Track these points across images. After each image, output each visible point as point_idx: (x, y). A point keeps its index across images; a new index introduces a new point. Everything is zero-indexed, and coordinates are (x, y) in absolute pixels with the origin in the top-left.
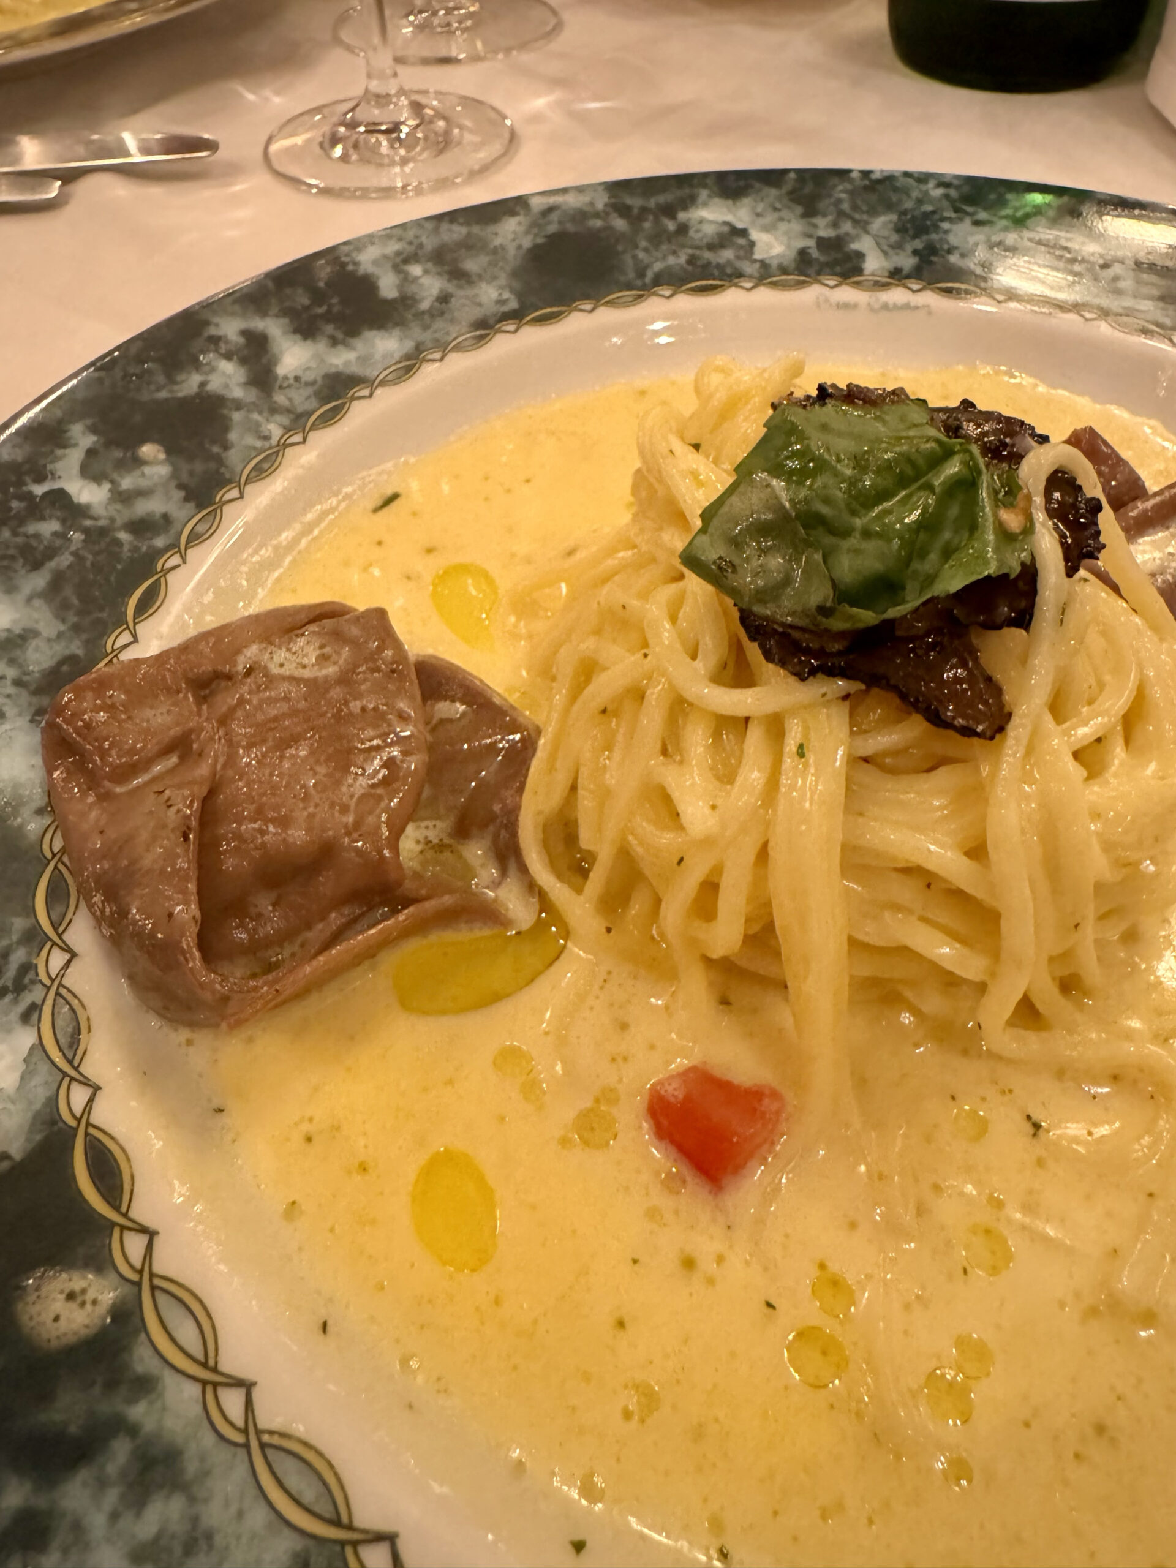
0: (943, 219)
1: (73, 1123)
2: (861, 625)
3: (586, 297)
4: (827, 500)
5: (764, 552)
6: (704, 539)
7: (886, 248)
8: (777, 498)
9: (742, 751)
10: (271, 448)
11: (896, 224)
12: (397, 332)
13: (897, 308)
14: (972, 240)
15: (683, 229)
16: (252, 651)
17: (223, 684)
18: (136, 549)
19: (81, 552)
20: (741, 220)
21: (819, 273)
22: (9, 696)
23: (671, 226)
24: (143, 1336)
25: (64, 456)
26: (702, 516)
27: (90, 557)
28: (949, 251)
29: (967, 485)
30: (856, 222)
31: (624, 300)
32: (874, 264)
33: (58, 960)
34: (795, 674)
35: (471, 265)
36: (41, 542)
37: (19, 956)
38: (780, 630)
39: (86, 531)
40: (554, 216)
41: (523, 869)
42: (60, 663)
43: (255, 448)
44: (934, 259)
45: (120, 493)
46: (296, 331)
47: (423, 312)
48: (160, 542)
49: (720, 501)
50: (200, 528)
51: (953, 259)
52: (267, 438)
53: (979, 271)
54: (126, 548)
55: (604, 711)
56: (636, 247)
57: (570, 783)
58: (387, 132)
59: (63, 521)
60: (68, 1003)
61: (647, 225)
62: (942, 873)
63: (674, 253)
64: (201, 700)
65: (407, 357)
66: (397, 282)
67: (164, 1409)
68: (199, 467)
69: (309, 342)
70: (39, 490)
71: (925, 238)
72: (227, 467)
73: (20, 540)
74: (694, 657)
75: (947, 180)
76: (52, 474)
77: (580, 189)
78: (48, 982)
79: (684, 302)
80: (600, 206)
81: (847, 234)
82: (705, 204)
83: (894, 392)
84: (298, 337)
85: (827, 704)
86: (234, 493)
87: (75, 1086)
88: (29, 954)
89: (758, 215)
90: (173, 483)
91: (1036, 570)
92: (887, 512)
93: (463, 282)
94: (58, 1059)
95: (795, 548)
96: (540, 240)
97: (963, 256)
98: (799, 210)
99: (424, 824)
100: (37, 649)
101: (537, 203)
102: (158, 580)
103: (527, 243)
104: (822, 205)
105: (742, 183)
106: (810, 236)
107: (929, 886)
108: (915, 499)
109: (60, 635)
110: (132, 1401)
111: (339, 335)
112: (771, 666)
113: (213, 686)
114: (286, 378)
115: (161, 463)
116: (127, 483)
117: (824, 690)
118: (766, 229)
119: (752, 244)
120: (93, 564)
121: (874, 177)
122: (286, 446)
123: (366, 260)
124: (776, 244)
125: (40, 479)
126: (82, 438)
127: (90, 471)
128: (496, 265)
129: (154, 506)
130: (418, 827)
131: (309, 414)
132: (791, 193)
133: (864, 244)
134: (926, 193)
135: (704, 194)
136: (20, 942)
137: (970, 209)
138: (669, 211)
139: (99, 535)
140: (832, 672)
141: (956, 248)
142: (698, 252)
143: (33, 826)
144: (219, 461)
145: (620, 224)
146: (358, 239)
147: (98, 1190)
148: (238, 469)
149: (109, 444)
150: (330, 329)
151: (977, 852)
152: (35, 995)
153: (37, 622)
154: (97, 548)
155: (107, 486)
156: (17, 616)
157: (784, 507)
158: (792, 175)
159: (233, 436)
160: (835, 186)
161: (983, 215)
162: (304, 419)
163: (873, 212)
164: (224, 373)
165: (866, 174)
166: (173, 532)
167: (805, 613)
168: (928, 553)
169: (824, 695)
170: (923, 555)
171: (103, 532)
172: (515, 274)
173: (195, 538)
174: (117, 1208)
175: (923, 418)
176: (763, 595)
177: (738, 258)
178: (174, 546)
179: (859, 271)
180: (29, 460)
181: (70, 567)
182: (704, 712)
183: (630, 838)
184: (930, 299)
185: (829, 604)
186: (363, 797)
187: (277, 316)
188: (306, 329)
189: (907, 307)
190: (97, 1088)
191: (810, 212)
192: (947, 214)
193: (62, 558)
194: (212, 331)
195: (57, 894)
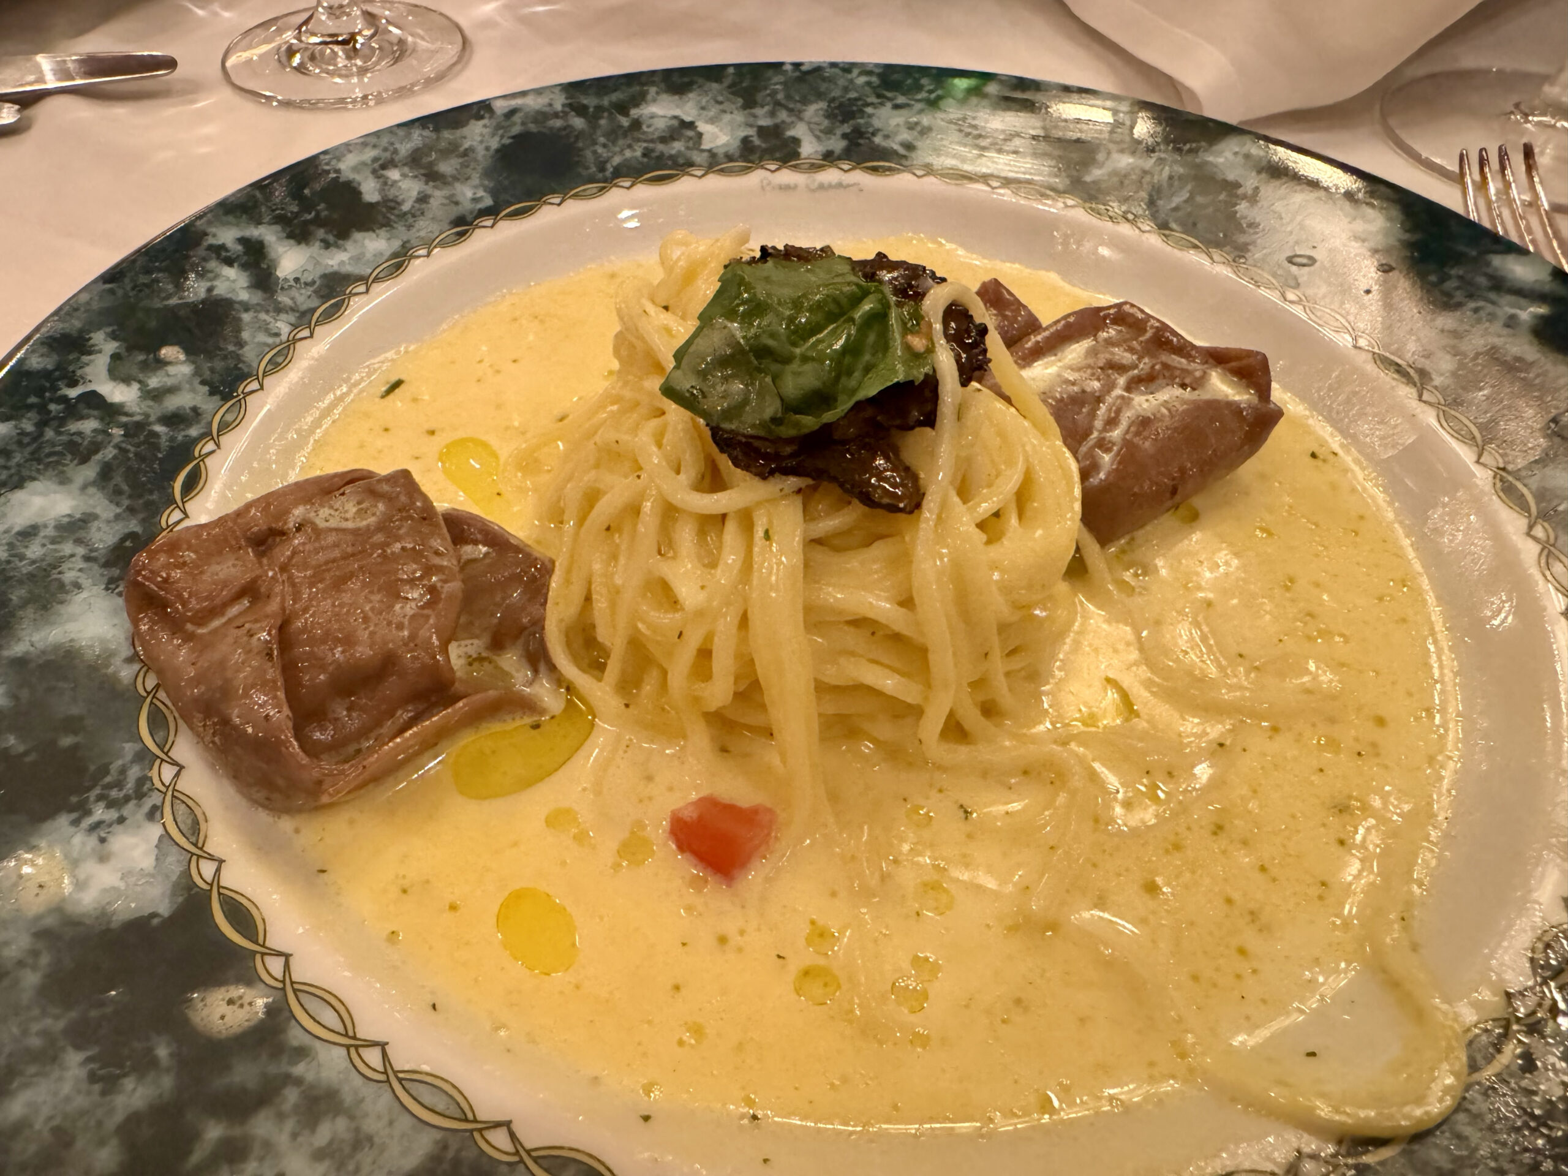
0: (868, 105)
1: (206, 887)
2: (806, 431)
3: (553, 192)
4: (773, 335)
5: (726, 379)
6: (679, 373)
7: (818, 133)
8: (733, 336)
9: (721, 542)
10: (281, 344)
11: (827, 111)
12: (383, 232)
13: (830, 186)
14: (894, 122)
15: (637, 124)
16: (298, 512)
17: (278, 539)
18: (172, 439)
19: (124, 445)
20: (689, 115)
21: (761, 159)
22: (80, 570)
23: (625, 122)
24: (293, 1022)
25: (91, 361)
26: (675, 356)
27: (132, 449)
28: (874, 134)
29: (879, 317)
30: (791, 111)
31: (588, 192)
32: (809, 148)
33: (168, 772)
34: (756, 475)
35: (446, 167)
36: (83, 438)
37: (134, 772)
38: (744, 440)
39: (124, 426)
40: (517, 118)
41: (552, 668)
42: (123, 540)
43: (268, 345)
44: (861, 141)
45: (149, 392)
46: (290, 236)
47: (405, 214)
48: (194, 432)
49: (689, 343)
50: (229, 418)
51: (877, 140)
52: (277, 335)
53: (902, 151)
54: (164, 439)
55: (608, 529)
56: (595, 143)
57: (585, 594)
58: (344, 43)
59: (102, 419)
60: (184, 802)
61: (603, 122)
62: (883, 621)
63: (630, 146)
64: (260, 555)
65: (395, 255)
66: (378, 186)
67: (319, 1065)
68: (219, 365)
69: (303, 246)
70: (73, 393)
71: (852, 122)
72: (244, 362)
73: (64, 438)
74: (678, 472)
75: (869, 68)
76: (83, 378)
77: (538, 92)
78: (163, 789)
79: (644, 192)
80: (558, 107)
81: (783, 122)
82: (654, 100)
83: (822, 250)
84: (292, 242)
85: (785, 497)
86: (255, 385)
87: (202, 862)
88: (142, 769)
89: (703, 108)
90: (197, 380)
91: (937, 381)
92: (819, 341)
93: (438, 183)
94: (182, 841)
95: (751, 375)
96: (506, 141)
97: (887, 137)
98: (740, 101)
99: (463, 643)
100: (99, 529)
101: (500, 107)
102: (197, 466)
103: (495, 144)
104: (760, 96)
105: (686, 80)
106: (751, 126)
107: (873, 633)
108: (839, 332)
109: (117, 517)
110: (294, 1062)
111: (331, 238)
112: (739, 471)
113: (270, 540)
114: (286, 280)
115: (183, 363)
116: (154, 382)
117: (781, 486)
118: (712, 121)
119: (700, 135)
120: (136, 454)
121: (804, 68)
122: (295, 341)
123: (346, 166)
124: (720, 134)
125: (73, 384)
126: (105, 345)
127: (116, 373)
128: (467, 167)
129: (183, 401)
130: (459, 646)
131: (314, 310)
132: (729, 87)
133: (799, 131)
134: (851, 81)
135: (653, 90)
136: (133, 762)
137: (889, 94)
138: (622, 108)
139: (137, 429)
140: (786, 472)
141: (878, 130)
142: (651, 145)
143: (126, 673)
144: (239, 358)
145: (578, 123)
146: (336, 148)
147: (238, 931)
148: (255, 365)
149: (131, 348)
150: (321, 233)
151: (907, 602)
152: (155, 799)
153: (95, 507)
154: (136, 440)
155: (136, 386)
156: (74, 503)
157: (739, 343)
158: (731, 70)
159: (245, 335)
160: (769, 79)
161: (901, 100)
162: (308, 316)
163: (805, 101)
164: (228, 279)
165: (797, 65)
166: (203, 422)
167: (763, 425)
168: (853, 372)
169: (781, 490)
170: (849, 374)
171: (140, 426)
172: (487, 173)
173: (225, 427)
174: (256, 942)
175: (846, 268)
176: (729, 414)
177: (688, 148)
178: (207, 434)
179: (796, 155)
180: (58, 367)
181: (115, 457)
182: (690, 514)
183: (640, 625)
184: (859, 177)
185: (779, 415)
186: (413, 617)
187: (270, 224)
188: (299, 234)
189: (840, 185)
190: (221, 862)
191: (749, 103)
192: (869, 100)
193: (107, 451)
194: (211, 241)
195: (157, 721)
